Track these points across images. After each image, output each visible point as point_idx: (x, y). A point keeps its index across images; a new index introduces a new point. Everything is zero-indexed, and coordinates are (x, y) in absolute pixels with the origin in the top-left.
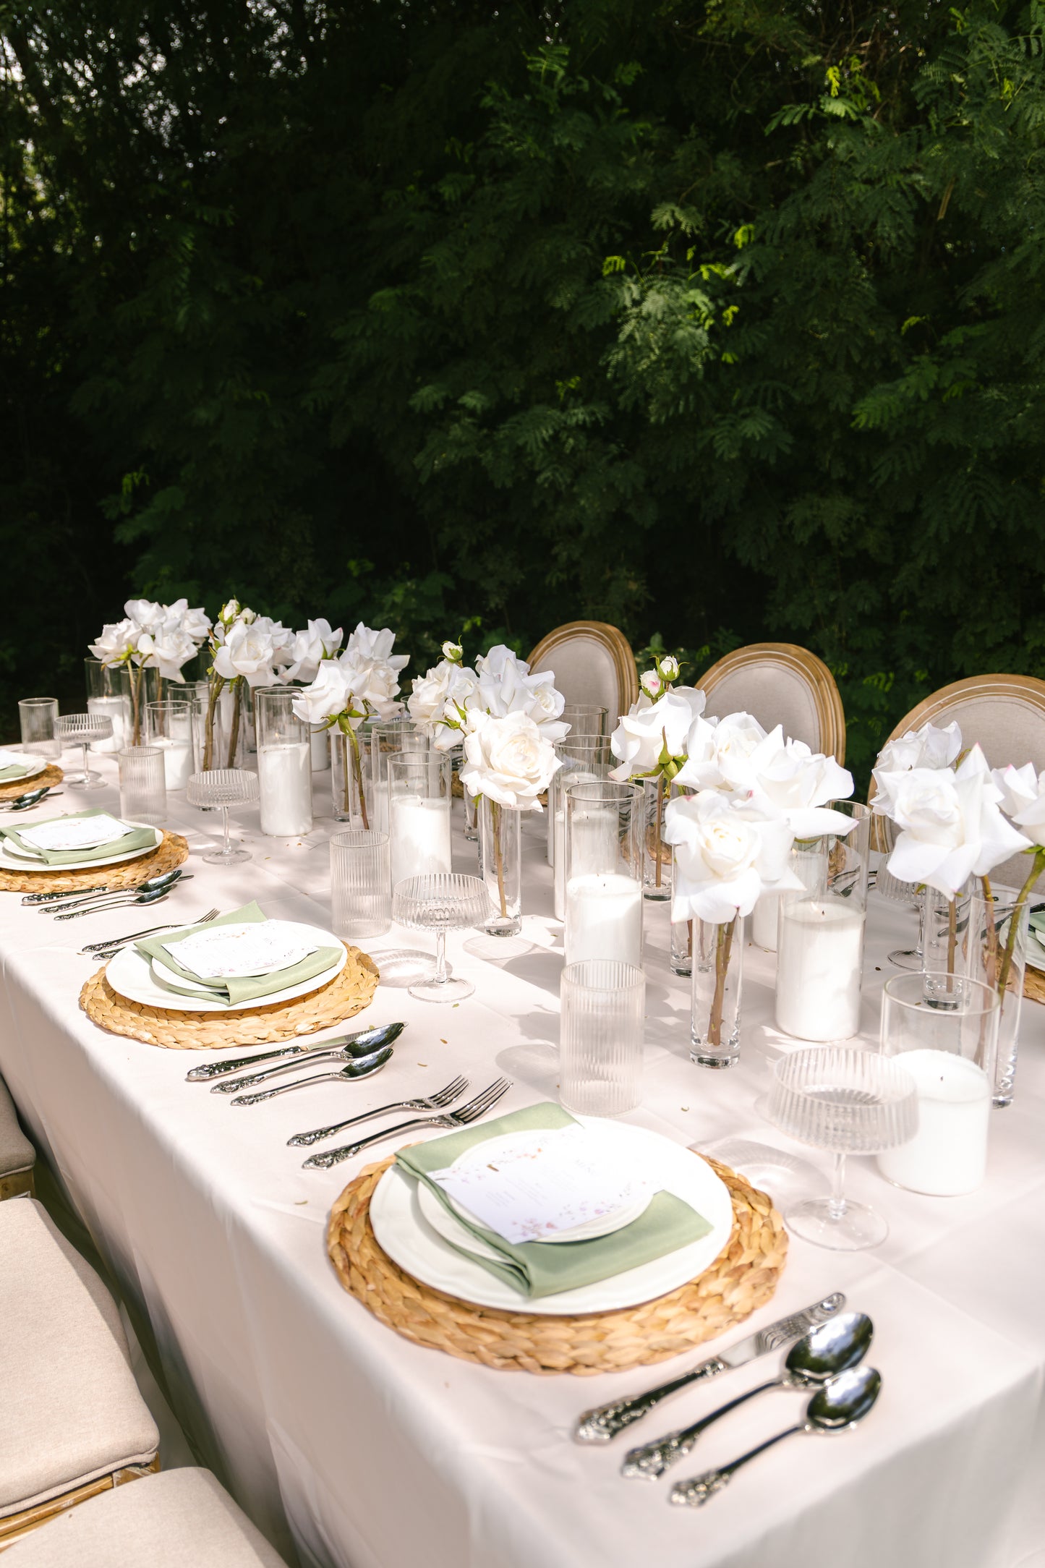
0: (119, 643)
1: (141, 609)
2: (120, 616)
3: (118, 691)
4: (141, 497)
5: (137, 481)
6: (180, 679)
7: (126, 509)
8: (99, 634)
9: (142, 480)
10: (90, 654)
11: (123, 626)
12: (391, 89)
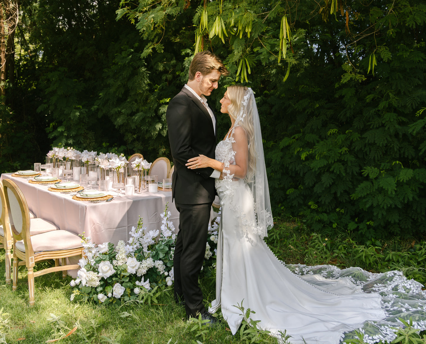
0: (52, 154)
1: (56, 149)
2: (52, 149)
3: (51, 162)
4: (55, 128)
5: (54, 125)
6: (62, 160)
7: (51, 131)
8: (49, 152)
9: (55, 124)
10: (47, 156)
11: (53, 151)
12: (114, 43)
